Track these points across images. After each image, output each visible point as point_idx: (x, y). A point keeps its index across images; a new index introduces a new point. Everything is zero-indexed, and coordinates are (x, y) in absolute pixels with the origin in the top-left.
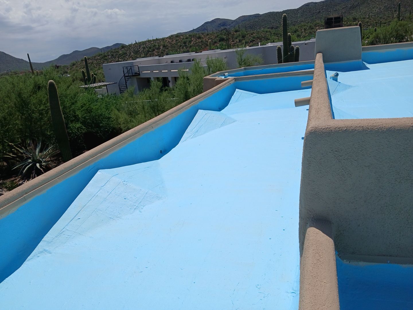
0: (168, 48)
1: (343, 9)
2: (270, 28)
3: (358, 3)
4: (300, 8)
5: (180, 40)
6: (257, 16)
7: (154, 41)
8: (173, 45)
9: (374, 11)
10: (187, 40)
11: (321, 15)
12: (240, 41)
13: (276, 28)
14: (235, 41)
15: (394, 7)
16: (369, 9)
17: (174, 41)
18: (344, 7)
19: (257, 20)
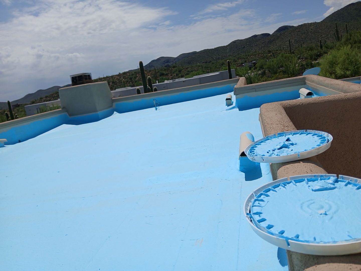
0: (116, 84)
1: (262, 43)
2: (205, 63)
3: (274, 39)
4: (229, 45)
5: (126, 77)
6: (194, 53)
7: (105, 78)
8: (121, 81)
9: (287, 44)
10: (133, 76)
11: (246, 49)
12: (177, 75)
13: (209, 63)
14: (173, 75)
15: (302, 40)
16: (282, 43)
17: (122, 77)
18: (263, 42)
19: (194, 56)
